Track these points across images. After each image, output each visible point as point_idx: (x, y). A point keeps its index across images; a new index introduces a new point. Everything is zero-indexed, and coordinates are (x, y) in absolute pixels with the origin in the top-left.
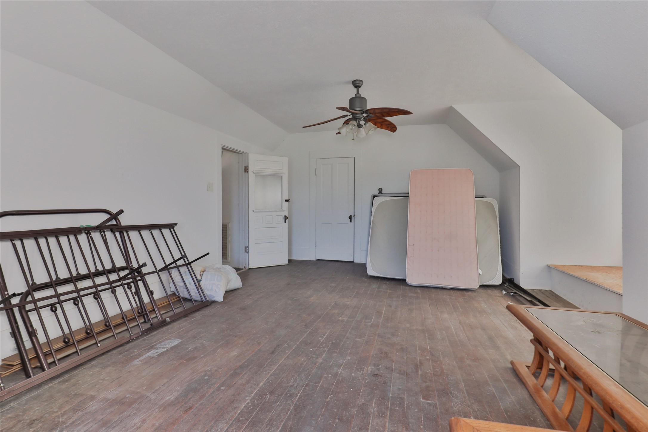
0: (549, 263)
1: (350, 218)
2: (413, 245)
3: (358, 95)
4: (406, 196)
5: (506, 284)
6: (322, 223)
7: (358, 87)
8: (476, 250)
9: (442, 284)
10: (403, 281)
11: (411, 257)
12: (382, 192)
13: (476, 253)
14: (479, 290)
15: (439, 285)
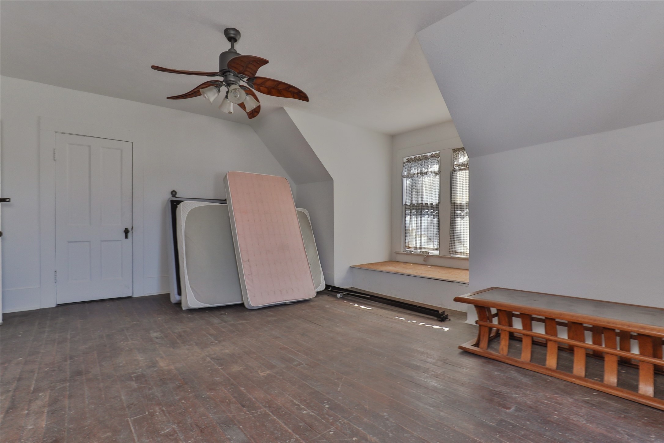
0: (351, 265)
1: (126, 232)
2: (249, 260)
3: (233, 50)
4: (224, 201)
5: (329, 289)
6: (69, 242)
7: (233, 40)
8: (306, 259)
9: (287, 300)
10: (241, 306)
11: (249, 275)
12: (177, 196)
13: (307, 262)
14: (316, 299)
15: (284, 301)
